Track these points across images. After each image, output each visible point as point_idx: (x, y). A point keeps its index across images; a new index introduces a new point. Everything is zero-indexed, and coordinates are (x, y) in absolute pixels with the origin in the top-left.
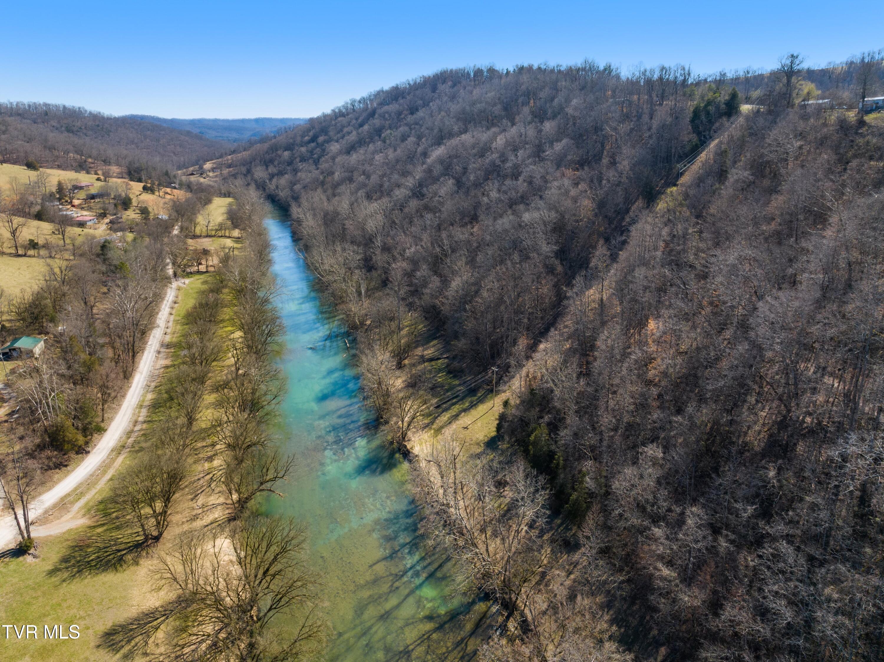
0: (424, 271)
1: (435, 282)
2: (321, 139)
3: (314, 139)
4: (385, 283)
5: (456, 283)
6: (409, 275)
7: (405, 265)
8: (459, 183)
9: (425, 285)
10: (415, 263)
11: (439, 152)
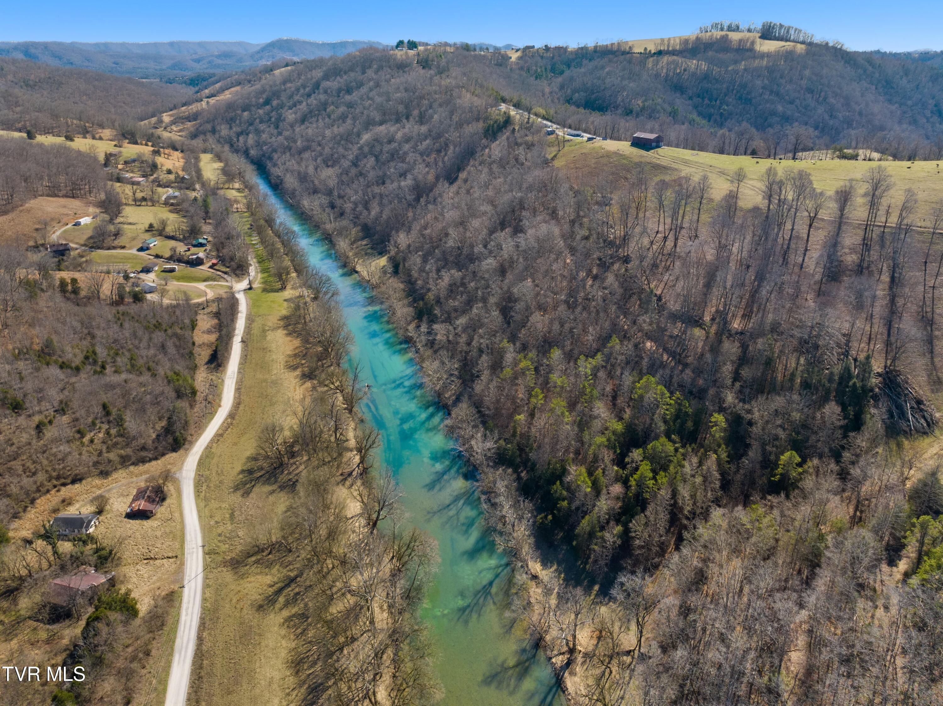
0: (360, 208)
1: (365, 213)
2: (275, 103)
3: (267, 102)
4: (342, 214)
5: (373, 213)
6: (354, 210)
7: (351, 205)
8: (377, 160)
9: (361, 214)
10: (356, 204)
11: (366, 137)
